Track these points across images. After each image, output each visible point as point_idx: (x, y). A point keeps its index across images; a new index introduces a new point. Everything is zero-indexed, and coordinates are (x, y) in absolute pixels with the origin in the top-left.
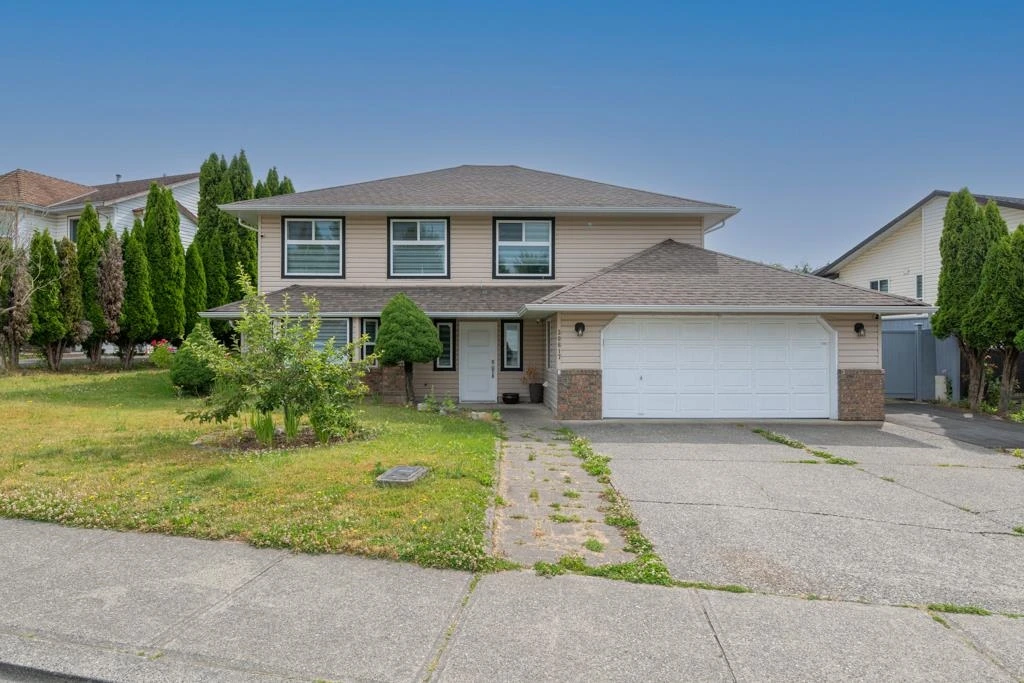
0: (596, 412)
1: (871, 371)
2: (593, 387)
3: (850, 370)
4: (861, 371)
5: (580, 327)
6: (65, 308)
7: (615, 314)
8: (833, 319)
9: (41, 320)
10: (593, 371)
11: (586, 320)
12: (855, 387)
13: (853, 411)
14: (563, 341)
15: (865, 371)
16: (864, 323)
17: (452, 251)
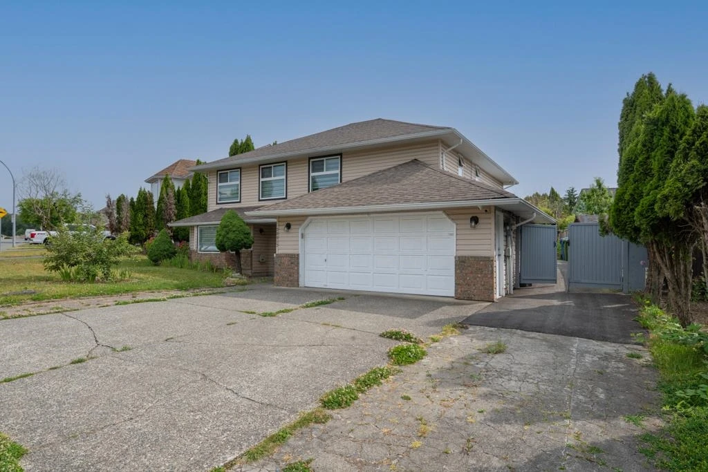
0: (296, 282)
1: (481, 257)
2: (293, 265)
3: (462, 257)
4: (471, 257)
5: (288, 226)
6: (146, 224)
7: (306, 216)
8: (451, 213)
9: (136, 230)
10: (294, 255)
11: (292, 221)
12: (467, 271)
13: (465, 291)
14: (280, 235)
15: (475, 257)
16: (478, 216)
17: (288, 182)
